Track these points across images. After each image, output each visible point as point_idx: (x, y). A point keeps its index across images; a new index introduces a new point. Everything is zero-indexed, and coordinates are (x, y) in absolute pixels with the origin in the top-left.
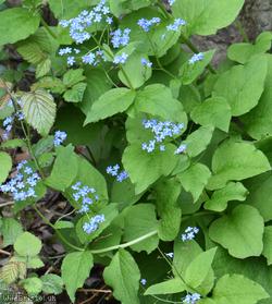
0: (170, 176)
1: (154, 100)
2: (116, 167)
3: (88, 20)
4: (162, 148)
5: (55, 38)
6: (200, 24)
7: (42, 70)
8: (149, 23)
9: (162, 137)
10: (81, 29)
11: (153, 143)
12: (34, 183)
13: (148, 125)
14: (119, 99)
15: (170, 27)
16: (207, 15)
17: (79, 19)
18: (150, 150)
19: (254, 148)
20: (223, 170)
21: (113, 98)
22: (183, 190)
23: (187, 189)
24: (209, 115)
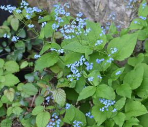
0: (110, 118)
1: (103, 92)
2: (89, 113)
3: (78, 65)
4: (107, 110)
5: (64, 62)
6: (118, 56)
7: (60, 76)
8: (100, 61)
9: (107, 106)
10: (75, 68)
11: (104, 108)
12: (59, 123)
13: (102, 101)
14: (90, 91)
15: (108, 61)
16: (121, 53)
17: (74, 65)
18: (103, 111)
19: (141, 104)
20: (129, 111)
21: (87, 91)
22: (115, 124)
23: (117, 124)
24: (123, 91)
